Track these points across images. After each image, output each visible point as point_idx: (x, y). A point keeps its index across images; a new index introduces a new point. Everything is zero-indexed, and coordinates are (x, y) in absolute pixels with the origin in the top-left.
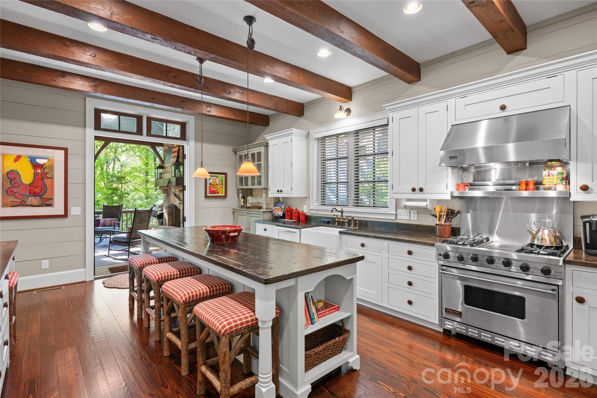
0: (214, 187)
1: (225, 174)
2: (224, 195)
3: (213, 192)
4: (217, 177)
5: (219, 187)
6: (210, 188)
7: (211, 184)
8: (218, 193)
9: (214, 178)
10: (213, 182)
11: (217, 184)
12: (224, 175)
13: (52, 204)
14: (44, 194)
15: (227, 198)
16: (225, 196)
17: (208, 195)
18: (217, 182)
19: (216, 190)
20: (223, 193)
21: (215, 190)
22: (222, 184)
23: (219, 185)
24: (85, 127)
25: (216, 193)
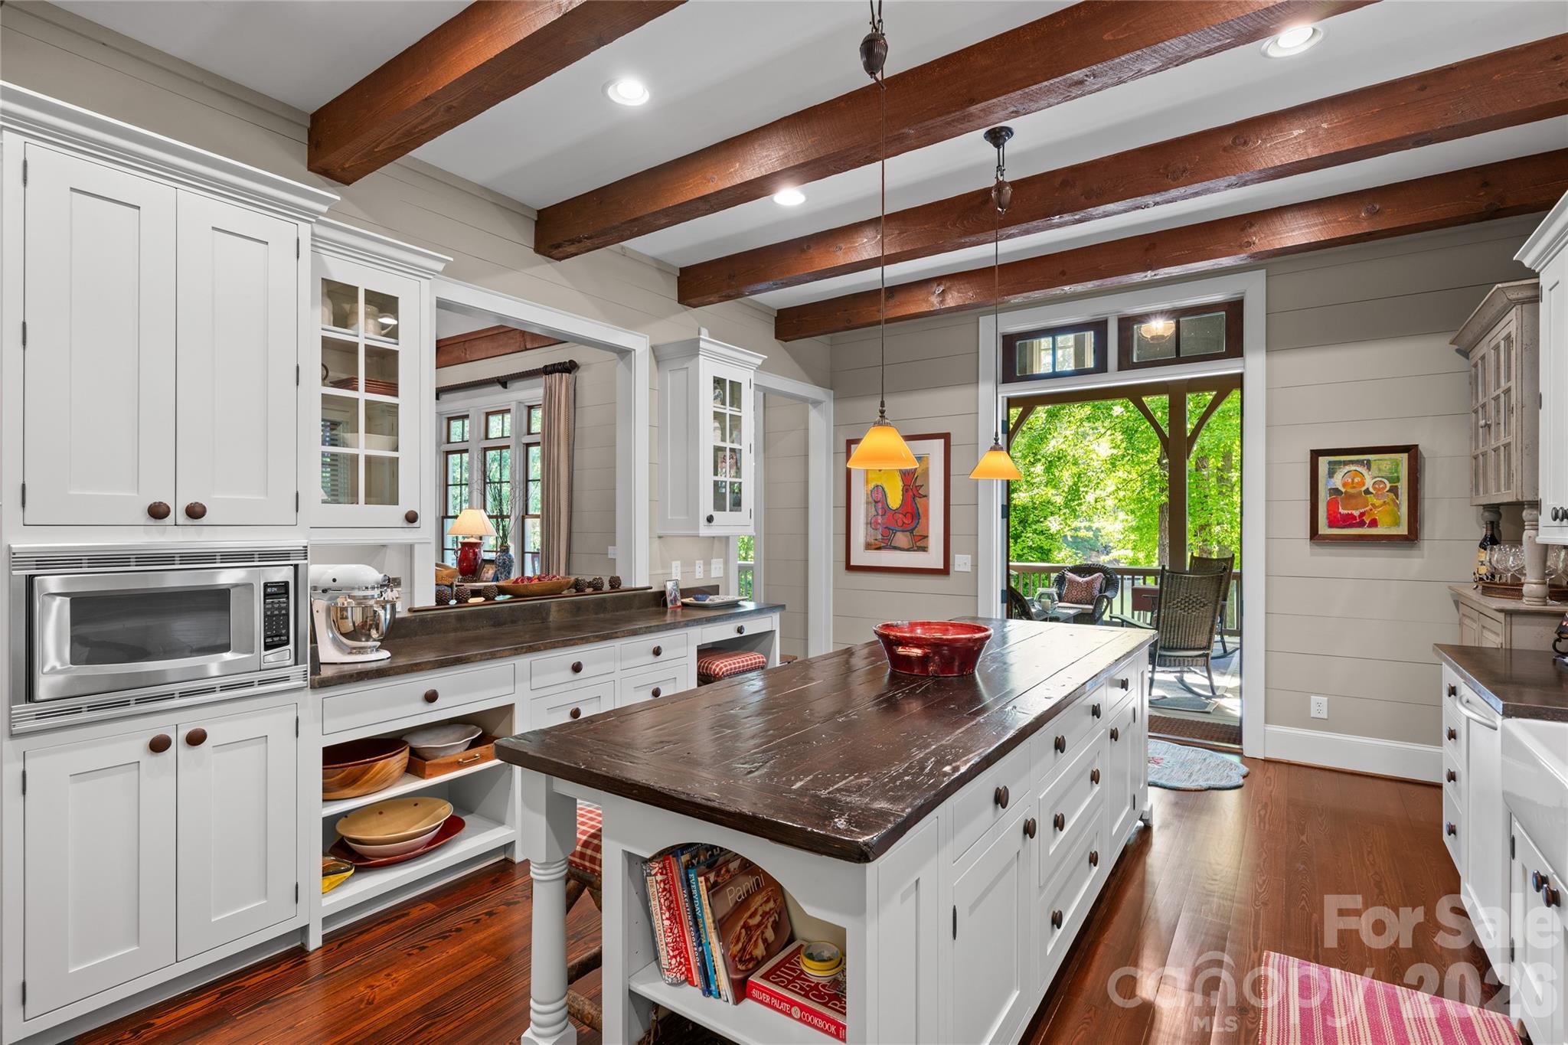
0: (1353, 501)
1: (1411, 450)
2: (1403, 530)
3: (1349, 521)
4: (1368, 465)
5: (1378, 502)
6: (1332, 505)
7: (1335, 491)
8: (1374, 523)
9: (1353, 468)
10: (1345, 485)
11: (1367, 492)
12: (1405, 456)
13: (927, 547)
14: (916, 527)
15: (1426, 545)
16: (1412, 538)
17: (1324, 529)
18: (1369, 483)
19: (1362, 515)
20: (1397, 524)
21: (1356, 513)
22: (1394, 490)
23: (1377, 496)
24: (978, 382)
25: (1362, 524)
